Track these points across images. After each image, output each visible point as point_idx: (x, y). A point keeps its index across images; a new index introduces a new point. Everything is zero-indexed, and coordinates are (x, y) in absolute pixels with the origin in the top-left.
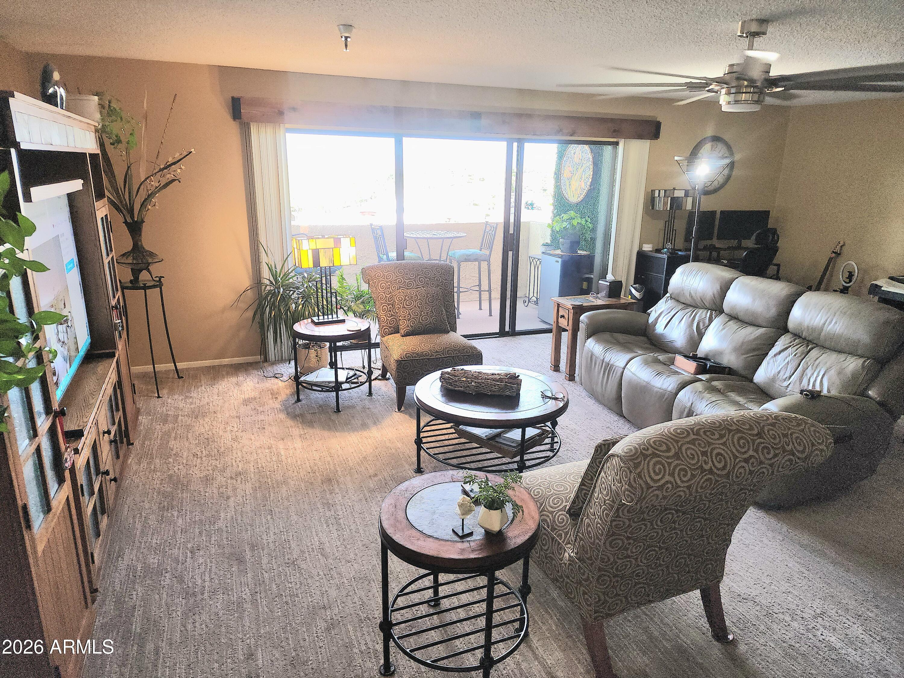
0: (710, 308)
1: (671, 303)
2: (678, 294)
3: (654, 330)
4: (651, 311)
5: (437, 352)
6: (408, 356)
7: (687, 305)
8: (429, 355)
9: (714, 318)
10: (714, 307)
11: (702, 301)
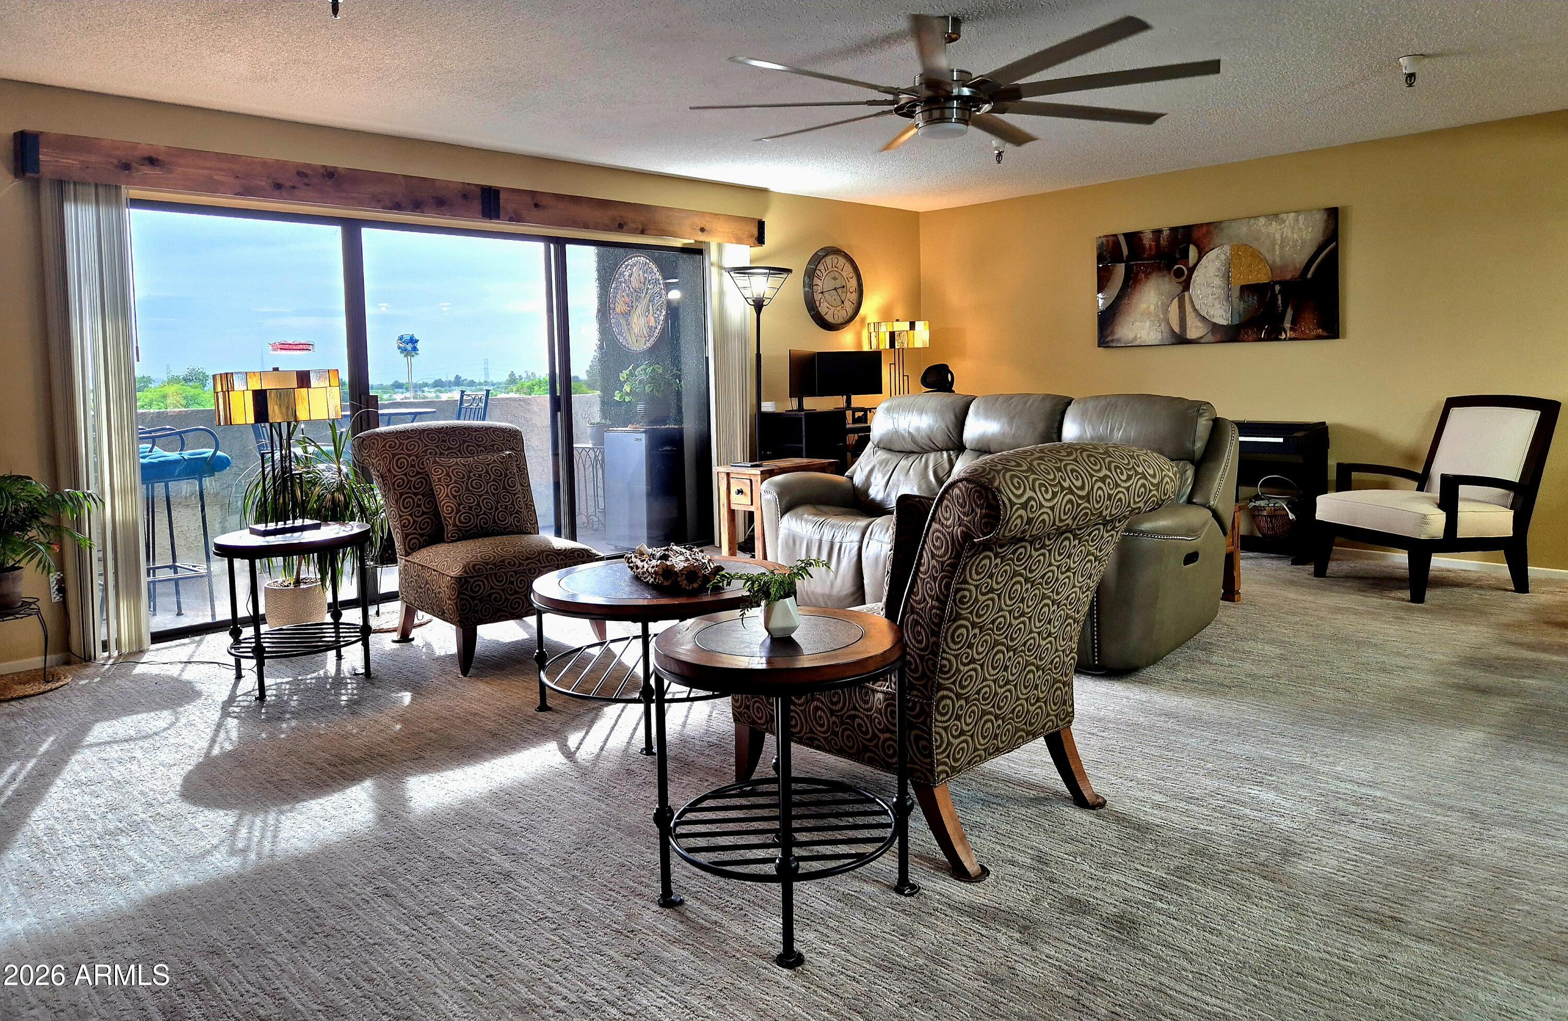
0: (945, 447)
1: (882, 455)
2: (890, 441)
3: (868, 496)
4: (854, 472)
5: (528, 558)
6: (479, 569)
7: (908, 453)
8: (515, 564)
9: (954, 459)
10: (950, 445)
11: (931, 440)
